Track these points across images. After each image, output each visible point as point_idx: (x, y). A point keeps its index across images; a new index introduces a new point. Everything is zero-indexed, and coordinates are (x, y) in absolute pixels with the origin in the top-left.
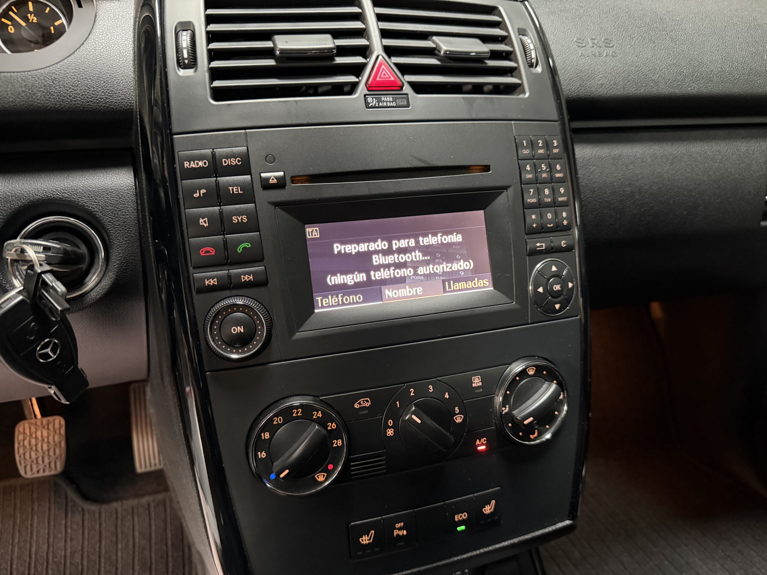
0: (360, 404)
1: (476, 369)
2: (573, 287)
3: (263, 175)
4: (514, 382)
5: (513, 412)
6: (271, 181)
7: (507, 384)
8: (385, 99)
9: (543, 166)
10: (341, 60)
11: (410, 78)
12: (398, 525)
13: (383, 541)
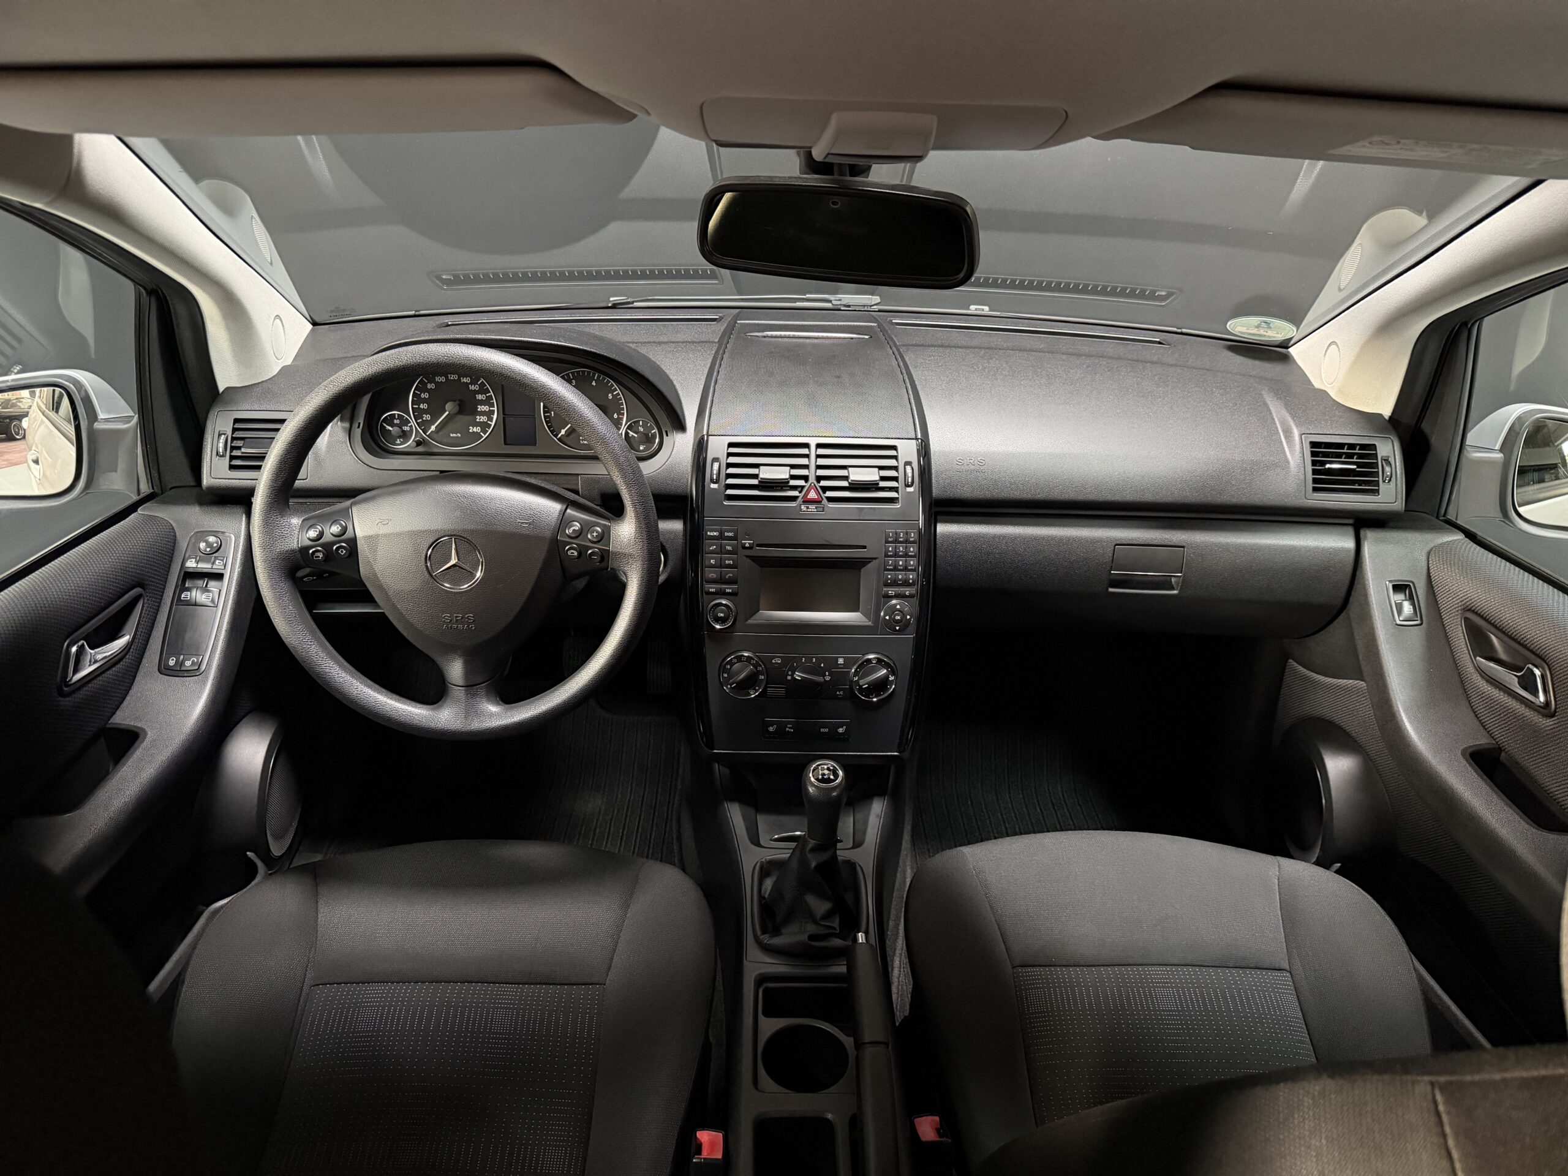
0: (775, 661)
1: (841, 654)
2: (910, 619)
3: (743, 541)
4: (864, 664)
5: (860, 681)
7: (858, 665)
8: (812, 508)
9: (901, 548)
10: (793, 483)
11: (829, 494)
12: (789, 726)
13: (781, 732)
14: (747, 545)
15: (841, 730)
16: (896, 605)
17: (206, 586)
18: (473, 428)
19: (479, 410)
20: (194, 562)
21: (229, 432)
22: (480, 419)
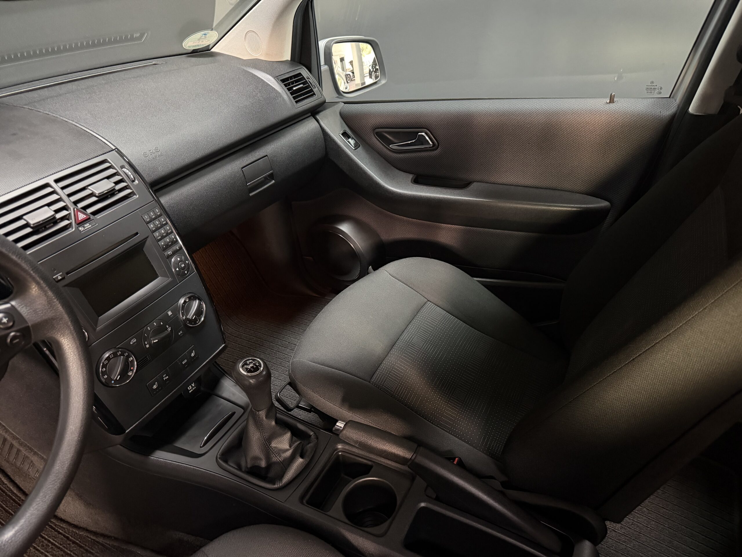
0: (132, 342)
1: (167, 309)
2: (188, 262)
3: (54, 277)
4: (183, 307)
5: (187, 317)
6: (59, 279)
7: (181, 308)
8: (86, 225)
9: (157, 222)
10: (59, 216)
12: (164, 376)
13: (162, 384)
15: (193, 355)
16: (176, 259)
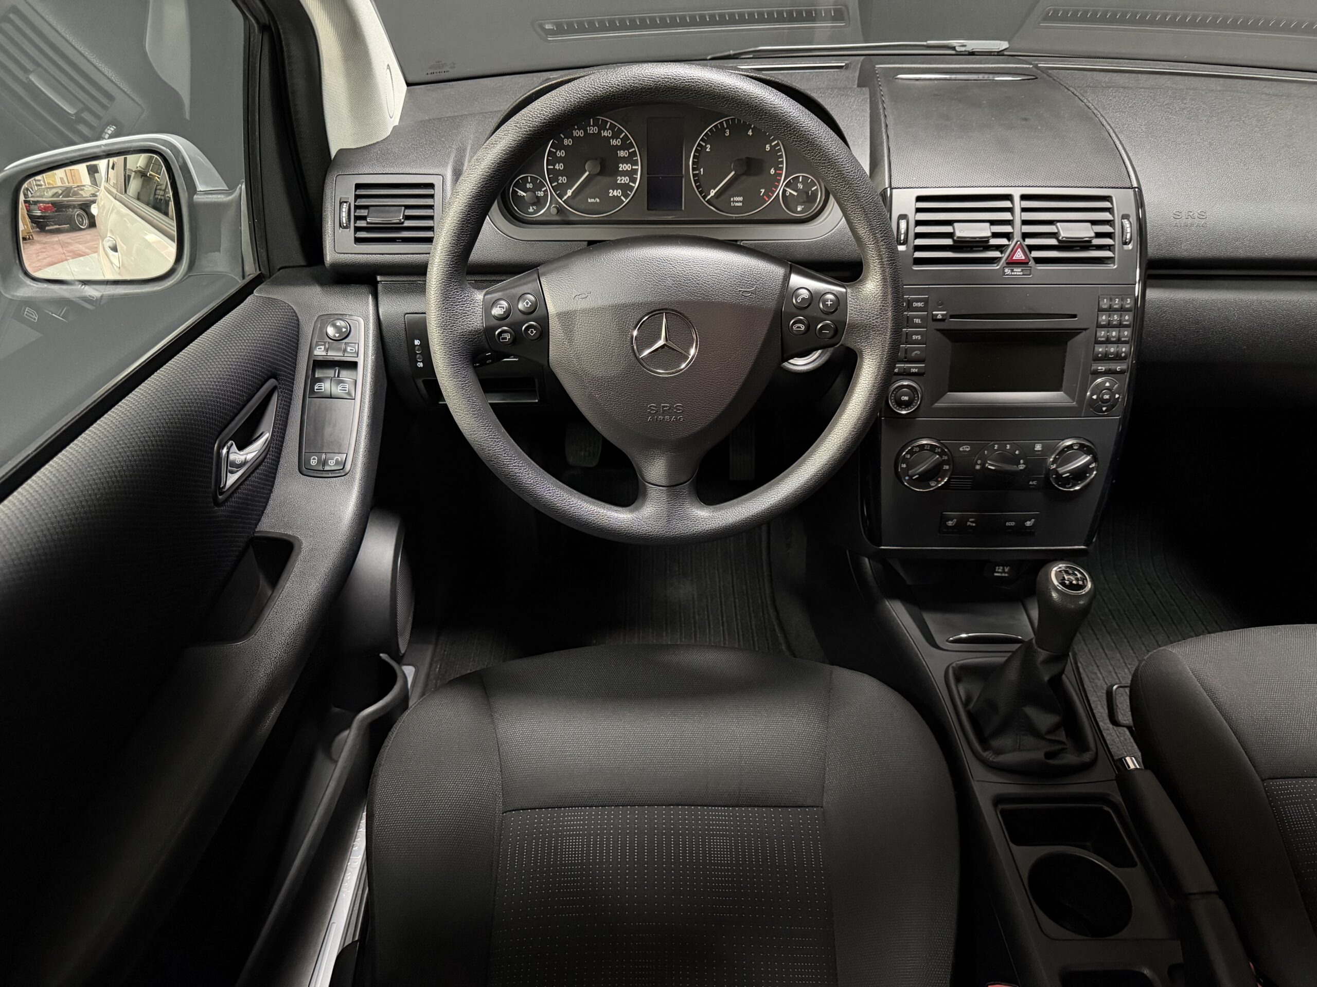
0: (964, 448)
1: (1039, 439)
2: (1119, 398)
3: (934, 313)
4: (1063, 451)
5: (1058, 469)
6: (938, 317)
7: (1057, 451)
8: (1016, 270)
9: (1116, 316)
10: (994, 242)
11: (1036, 254)
12: (971, 520)
13: (961, 526)
14: (939, 317)
15: (1028, 524)
16: (1104, 382)
17: (338, 376)
18: (613, 191)
19: (620, 169)
20: (323, 349)
21: (351, 199)
22: (621, 180)
